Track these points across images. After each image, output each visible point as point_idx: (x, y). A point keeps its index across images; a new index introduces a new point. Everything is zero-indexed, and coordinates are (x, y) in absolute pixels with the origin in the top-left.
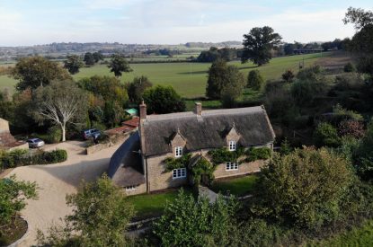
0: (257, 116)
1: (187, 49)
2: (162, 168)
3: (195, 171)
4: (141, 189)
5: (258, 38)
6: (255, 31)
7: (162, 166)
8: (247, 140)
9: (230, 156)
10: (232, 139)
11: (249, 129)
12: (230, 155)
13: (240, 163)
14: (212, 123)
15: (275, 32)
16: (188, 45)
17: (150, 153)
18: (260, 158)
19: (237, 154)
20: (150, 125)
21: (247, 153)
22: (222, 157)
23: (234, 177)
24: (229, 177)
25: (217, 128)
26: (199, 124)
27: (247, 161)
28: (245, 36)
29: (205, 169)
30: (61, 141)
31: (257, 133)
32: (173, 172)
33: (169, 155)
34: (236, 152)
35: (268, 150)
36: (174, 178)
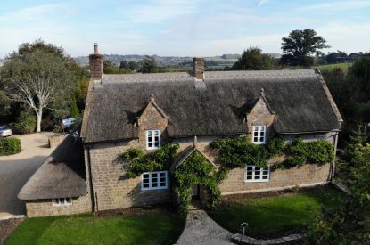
0: (307, 84)
1: (223, 60)
2: (119, 169)
3: (181, 177)
4: (82, 205)
5: (299, 41)
6: (295, 34)
7: (120, 166)
8: (288, 124)
9: (254, 154)
10: (259, 121)
11: (293, 106)
12: (254, 152)
13: (273, 168)
14: (221, 92)
15: (318, 35)
16: (224, 57)
17: (94, 139)
18: (311, 161)
19: (267, 150)
20: (105, 91)
21: (287, 151)
22: (236, 155)
23: (260, 195)
24: (251, 195)
25: (230, 101)
26: (197, 93)
27: (287, 165)
28: (284, 39)
29: (202, 174)
30: (35, 131)
31: (308, 113)
32: (141, 178)
33: (133, 145)
34: (266, 146)
35: (328, 147)
36: (144, 189)
